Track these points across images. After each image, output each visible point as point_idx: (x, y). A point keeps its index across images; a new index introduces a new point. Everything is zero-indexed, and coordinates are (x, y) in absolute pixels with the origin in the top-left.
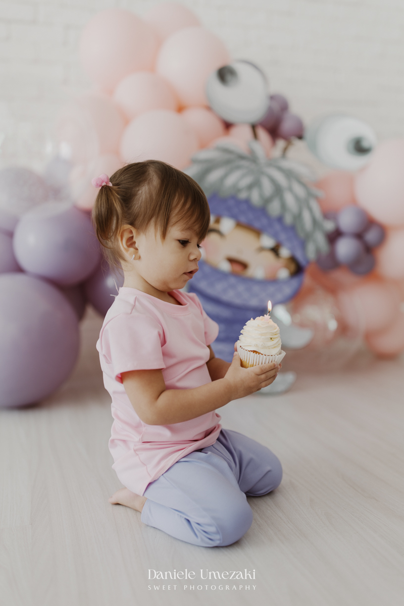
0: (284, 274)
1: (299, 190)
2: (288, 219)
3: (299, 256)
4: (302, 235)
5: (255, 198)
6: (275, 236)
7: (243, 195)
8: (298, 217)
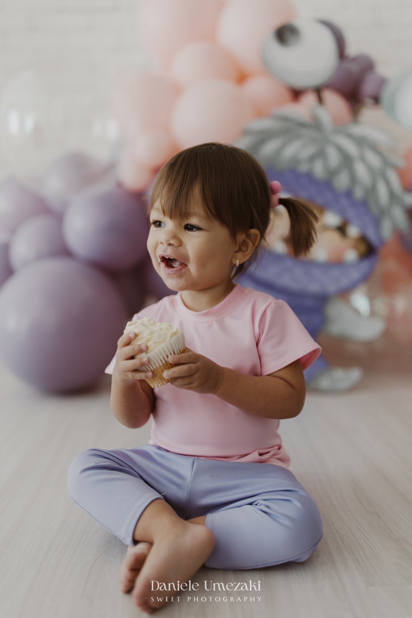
0: (351, 255)
1: (374, 160)
2: (359, 193)
3: (371, 235)
4: (375, 211)
5: (319, 169)
6: (341, 212)
7: (304, 168)
8: (372, 191)
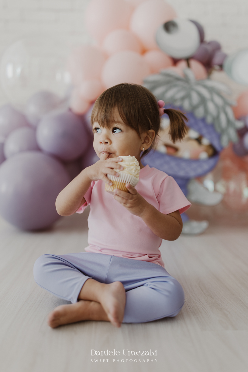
0: (204, 156)
1: (218, 101)
2: (209, 120)
3: (216, 144)
4: (218, 130)
5: (186, 105)
6: (199, 130)
7: (178, 104)
8: (217, 118)
